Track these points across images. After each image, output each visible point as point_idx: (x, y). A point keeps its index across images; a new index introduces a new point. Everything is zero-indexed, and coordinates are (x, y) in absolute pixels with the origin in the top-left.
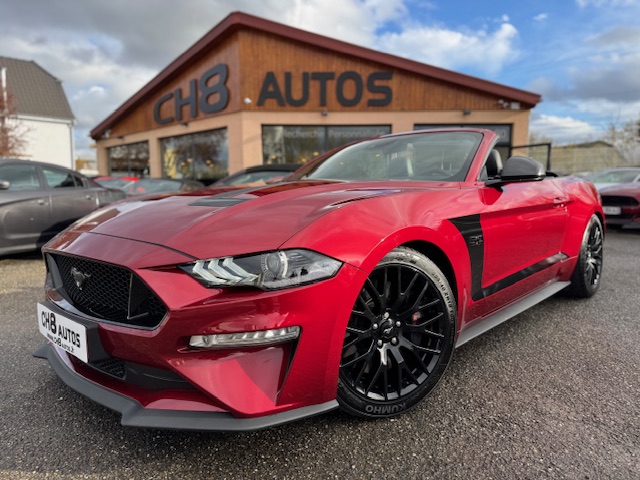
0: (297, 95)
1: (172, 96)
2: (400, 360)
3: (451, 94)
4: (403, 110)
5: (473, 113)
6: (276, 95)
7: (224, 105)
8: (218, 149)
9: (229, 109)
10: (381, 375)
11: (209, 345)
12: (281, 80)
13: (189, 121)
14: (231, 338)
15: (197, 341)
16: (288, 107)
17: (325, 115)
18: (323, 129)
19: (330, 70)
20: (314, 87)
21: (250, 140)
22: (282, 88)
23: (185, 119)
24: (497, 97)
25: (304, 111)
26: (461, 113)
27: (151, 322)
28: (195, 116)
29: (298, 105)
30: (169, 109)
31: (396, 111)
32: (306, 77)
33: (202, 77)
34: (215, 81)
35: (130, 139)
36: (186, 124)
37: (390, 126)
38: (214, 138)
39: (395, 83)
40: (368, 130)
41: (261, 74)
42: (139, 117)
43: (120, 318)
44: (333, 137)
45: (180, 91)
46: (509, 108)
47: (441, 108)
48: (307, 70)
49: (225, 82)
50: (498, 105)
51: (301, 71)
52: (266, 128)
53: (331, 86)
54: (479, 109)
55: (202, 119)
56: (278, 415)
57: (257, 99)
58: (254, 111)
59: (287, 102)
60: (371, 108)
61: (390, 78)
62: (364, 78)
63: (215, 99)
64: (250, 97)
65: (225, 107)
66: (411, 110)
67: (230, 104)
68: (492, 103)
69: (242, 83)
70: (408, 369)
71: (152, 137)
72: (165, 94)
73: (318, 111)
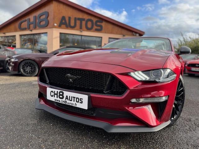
0: (72, 24)
1: (26, 21)
3: (120, 29)
4: (105, 33)
6: (65, 24)
7: (47, 25)
8: (38, 40)
9: (48, 27)
12: (67, 19)
13: (33, 30)
16: (69, 28)
17: (81, 32)
18: (80, 36)
19: (83, 18)
20: (78, 23)
22: (67, 22)
23: (31, 29)
24: (132, 31)
25: (74, 30)
26: (122, 36)
28: (35, 28)
29: (73, 28)
30: (25, 25)
31: (103, 33)
32: (75, 19)
33: (38, 16)
34: (44, 17)
35: (8, 34)
36: (31, 31)
37: (102, 37)
38: (37, 36)
39: (104, 24)
40: (95, 38)
41: (61, 16)
42: (12, 27)
44: (83, 39)
45: (29, 19)
46: (136, 36)
47: (117, 33)
48: (76, 17)
49: (47, 18)
50: (133, 34)
51: (74, 17)
52: (61, 34)
53: (84, 23)
54: (127, 35)
55: (38, 29)
57: (58, 25)
58: (57, 28)
59: (69, 26)
60: (96, 31)
61: (102, 22)
62: (94, 22)
63: (43, 23)
64: (56, 24)
65: (47, 26)
66: (108, 33)
67: (49, 25)
68: (130, 33)
69: (54, 19)
71: (17, 34)
72: (23, 20)
73: (79, 30)
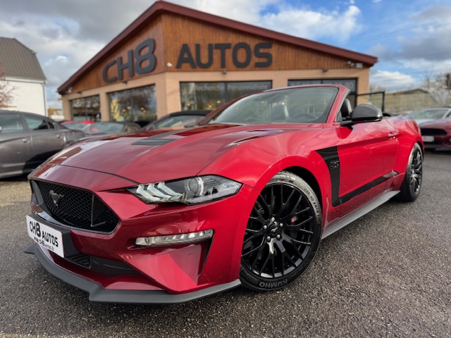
0: (204, 60)
1: (115, 62)
2: (283, 250)
3: (314, 57)
4: (280, 69)
5: (330, 71)
6: (189, 60)
7: (152, 68)
8: (149, 99)
9: (156, 71)
10: (270, 261)
11: (150, 244)
12: (193, 50)
13: (128, 80)
14: (165, 239)
15: (141, 241)
16: (198, 68)
17: (225, 74)
18: (224, 84)
19: (227, 42)
20: (217, 54)
21: (172, 93)
22: (194, 56)
23: (125, 79)
24: (346, 59)
25: (209, 71)
26: (321, 71)
27: (108, 228)
28: (132, 76)
29: (205, 67)
30: (113, 72)
31: (275, 70)
32: (210, 47)
33: (137, 48)
34: (146, 51)
35: (86, 94)
36: (126, 82)
37: (271, 81)
38: (146, 91)
39: (274, 51)
40: (256, 84)
41: (179, 46)
42: (92, 77)
43: (86, 225)
44: (230, 89)
45: (121, 59)
46: (355, 67)
47: (307, 68)
48: (211, 42)
49: (153, 52)
50: (347, 65)
51: (207, 43)
52: (182, 84)
53: (229, 53)
54: (334, 68)
55: (137, 78)
56: (199, 291)
57: (176, 64)
58: (174, 71)
59: (197, 65)
60: (257, 69)
61: (271, 47)
62: (252, 47)
63: (146, 64)
64: (171, 62)
65: (154, 69)
66: (285, 69)
67: (157, 68)
68: (343, 63)
69: (165, 52)
70: (288, 256)
71: (102, 92)
72: (110, 61)
73: (219, 71)
